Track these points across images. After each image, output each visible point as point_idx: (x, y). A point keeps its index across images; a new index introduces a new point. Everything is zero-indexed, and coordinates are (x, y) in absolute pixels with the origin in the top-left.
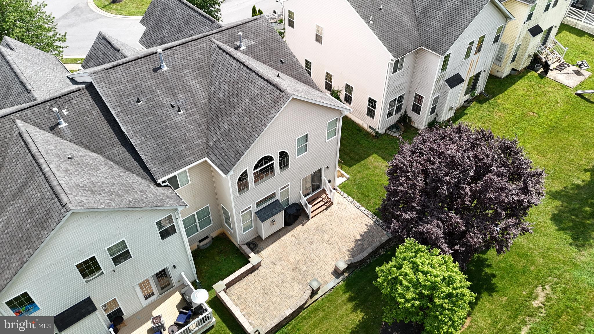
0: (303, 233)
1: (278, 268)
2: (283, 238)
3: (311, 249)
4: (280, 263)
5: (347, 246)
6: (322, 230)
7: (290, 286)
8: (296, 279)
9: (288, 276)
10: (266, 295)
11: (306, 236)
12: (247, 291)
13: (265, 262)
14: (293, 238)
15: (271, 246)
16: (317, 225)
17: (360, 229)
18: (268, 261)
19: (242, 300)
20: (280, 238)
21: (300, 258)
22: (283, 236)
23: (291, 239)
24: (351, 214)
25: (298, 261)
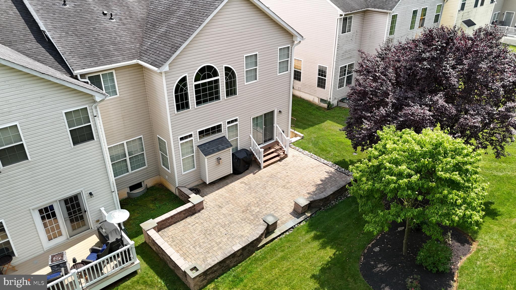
0: (254, 180)
1: (224, 211)
2: (231, 185)
3: (264, 193)
4: (227, 206)
5: (306, 189)
6: (276, 177)
7: (239, 226)
8: (246, 220)
9: (237, 217)
10: (208, 236)
11: (258, 182)
12: (185, 232)
13: (208, 205)
14: (243, 184)
15: (217, 192)
16: (270, 173)
17: (320, 175)
18: (212, 204)
19: (178, 241)
20: (227, 185)
21: (251, 201)
22: (231, 183)
23: (240, 185)
24: (308, 164)
25: (249, 204)
